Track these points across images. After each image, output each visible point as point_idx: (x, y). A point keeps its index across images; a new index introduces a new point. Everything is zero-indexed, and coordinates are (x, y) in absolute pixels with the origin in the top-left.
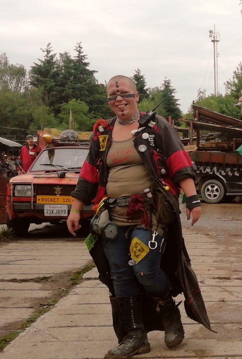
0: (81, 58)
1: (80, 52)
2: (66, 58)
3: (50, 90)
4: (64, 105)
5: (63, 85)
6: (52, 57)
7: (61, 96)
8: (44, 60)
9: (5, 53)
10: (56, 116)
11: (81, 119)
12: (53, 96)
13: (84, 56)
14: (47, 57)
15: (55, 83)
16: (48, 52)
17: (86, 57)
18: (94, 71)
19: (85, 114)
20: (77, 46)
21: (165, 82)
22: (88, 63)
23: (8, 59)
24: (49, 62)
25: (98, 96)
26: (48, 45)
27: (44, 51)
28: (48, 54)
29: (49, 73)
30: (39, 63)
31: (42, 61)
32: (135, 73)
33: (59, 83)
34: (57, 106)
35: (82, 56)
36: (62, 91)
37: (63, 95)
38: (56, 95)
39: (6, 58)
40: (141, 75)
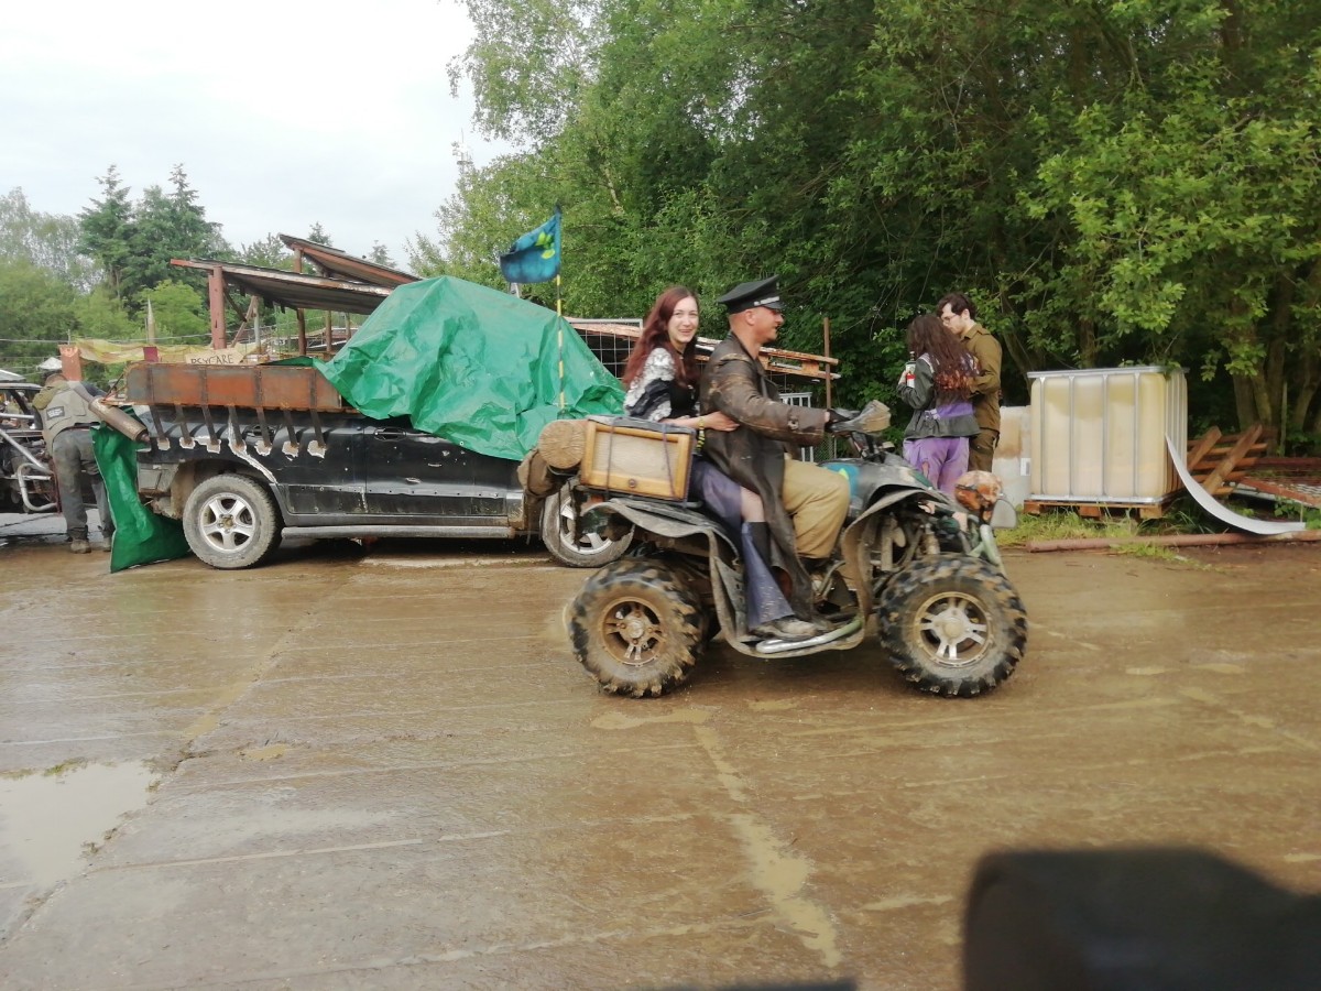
0: (184, 196)
1: (182, 185)
2: (154, 195)
3: (120, 262)
4: (146, 294)
5: (148, 252)
6: (121, 195)
7: (144, 275)
8: (103, 201)
9: (20, 188)
10: (131, 316)
11: (185, 322)
12: (125, 276)
13: (191, 193)
14: (109, 193)
15: (129, 249)
16: (112, 184)
17: (195, 194)
18: (215, 224)
19: (196, 312)
20: (175, 171)
21: (376, 249)
22: (201, 208)
23: (27, 201)
24: (115, 207)
26: (111, 170)
27: (101, 182)
28: (111, 188)
29: (115, 227)
30: (94, 207)
31: (99, 204)
32: (312, 231)
33: (139, 249)
34: (135, 296)
35: (186, 194)
36: (145, 265)
37: (148, 272)
38: (133, 274)
39: (22, 197)
40: (323, 235)
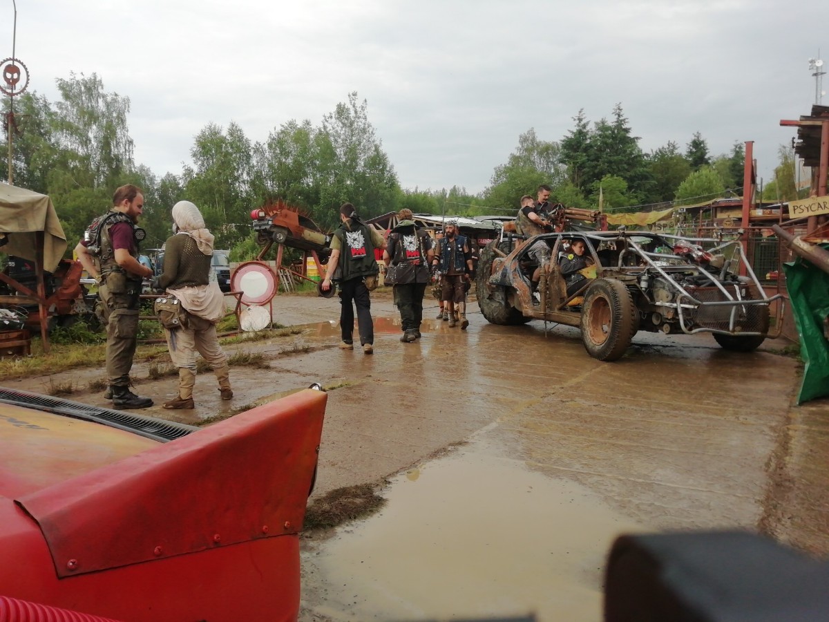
0: (620, 123)
1: (619, 116)
2: (603, 127)
3: (582, 166)
4: (596, 184)
5: (597, 159)
6: (584, 126)
7: (594, 173)
8: (575, 131)
9: (533, 128)
10: (586, 198)
11: (617, 200)
12: (584, 174)
13: (625, 119)
14: (579, 126)
15: (587, 158)
16: (580, 120)
17: (626, 121)
18: (637, 138)
19: (622, 193)
20: (616, 108)
22: (630, 129)
23: (536, 135)
24: (581, 134)
25: (641, 169)
26: (580, 112)
27: (575, 120)
28: (580, 122)
29: (581, 145)
30: (570, 135)
31: (573, 133)
32: (693, 138)
33: (592, 157)
34: (589, 186)
35: (621, 121)
36: (595, 167)
37: (596, 171)
38: (588, 172)
39: (534, 133)
40: (701, 140)
